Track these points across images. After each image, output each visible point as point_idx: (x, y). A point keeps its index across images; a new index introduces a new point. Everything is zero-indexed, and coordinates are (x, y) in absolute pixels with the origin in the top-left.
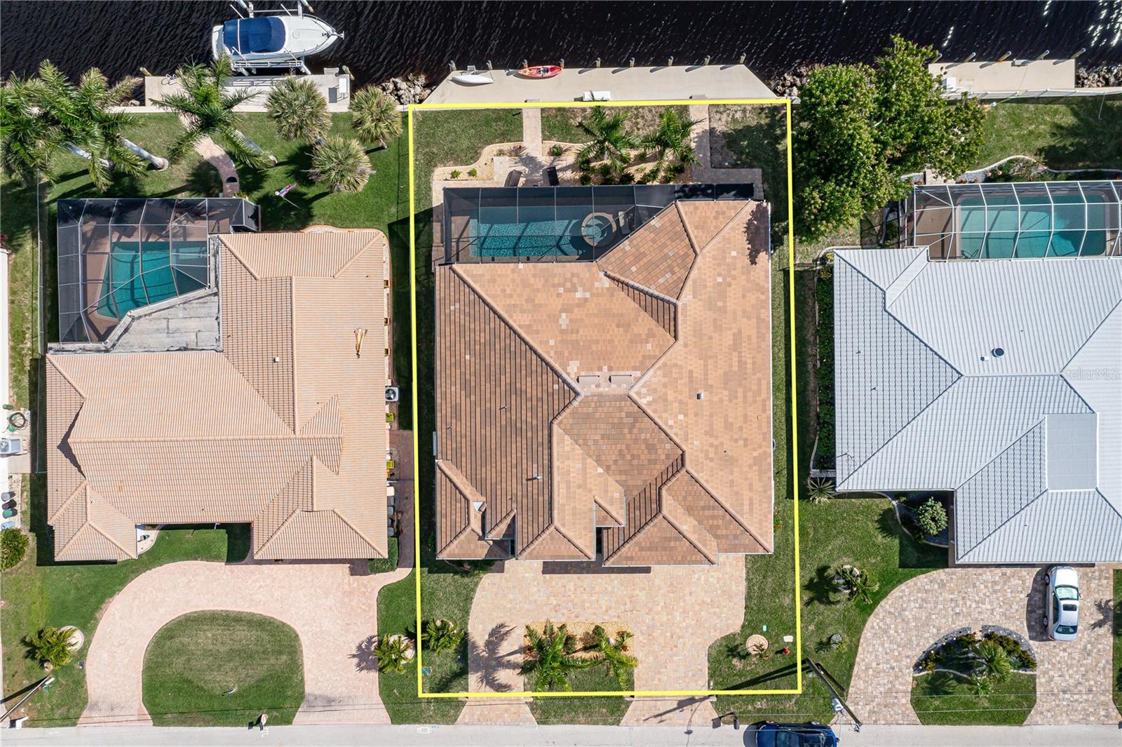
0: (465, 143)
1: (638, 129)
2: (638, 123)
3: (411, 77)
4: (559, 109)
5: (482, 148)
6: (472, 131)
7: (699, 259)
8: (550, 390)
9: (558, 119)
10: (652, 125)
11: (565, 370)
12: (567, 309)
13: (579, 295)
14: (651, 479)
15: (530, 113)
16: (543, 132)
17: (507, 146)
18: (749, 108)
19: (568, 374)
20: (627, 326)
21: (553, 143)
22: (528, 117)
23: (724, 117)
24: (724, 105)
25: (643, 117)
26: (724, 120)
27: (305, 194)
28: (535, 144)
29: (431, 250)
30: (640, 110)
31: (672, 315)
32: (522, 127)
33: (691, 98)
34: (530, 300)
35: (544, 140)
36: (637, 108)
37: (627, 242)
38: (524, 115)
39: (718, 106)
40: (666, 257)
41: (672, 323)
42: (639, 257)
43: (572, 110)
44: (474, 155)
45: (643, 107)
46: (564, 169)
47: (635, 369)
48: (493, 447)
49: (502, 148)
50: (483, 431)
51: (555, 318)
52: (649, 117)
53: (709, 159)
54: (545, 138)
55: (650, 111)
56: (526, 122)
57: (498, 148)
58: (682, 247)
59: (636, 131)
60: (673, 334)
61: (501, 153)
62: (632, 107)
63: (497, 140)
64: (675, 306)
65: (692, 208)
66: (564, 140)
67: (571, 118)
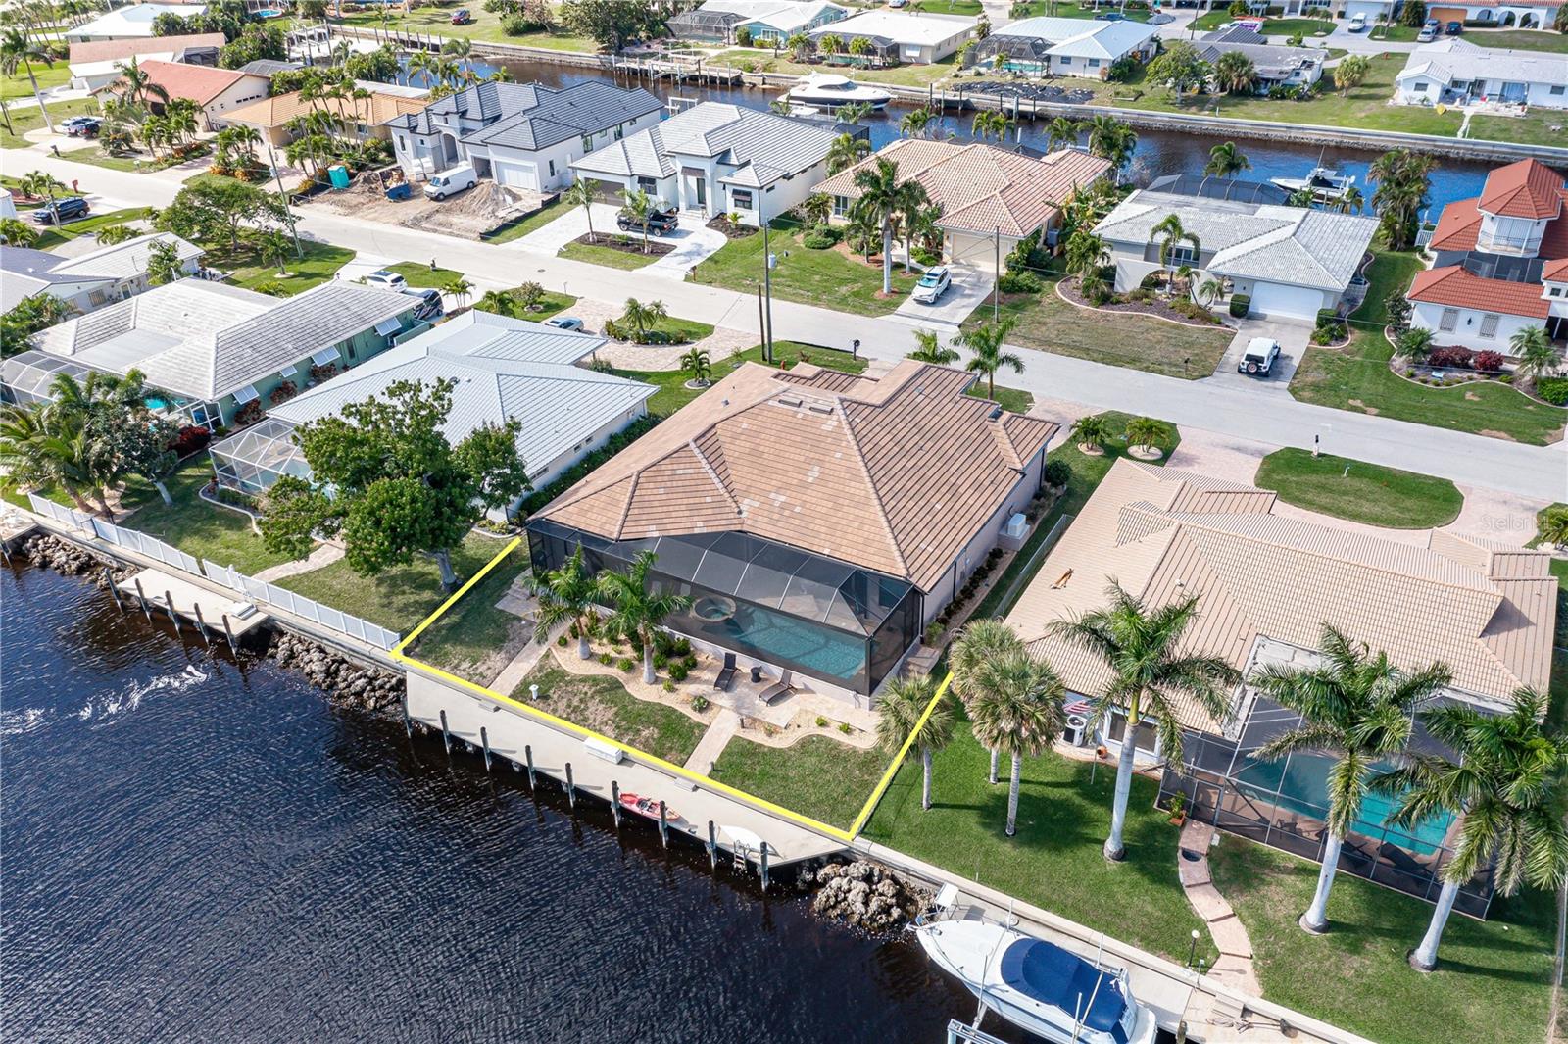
0: (811, 761)
1: (586, 693)
2: (581, 701)
4: (661, 756)
5: (790, 749)
6: (792, 774)
8: (865, 423)
9: (670, 745)
11: (839, 427)
12: (804, 486)
13: (783, 498)
15: (701, 766)
16: (701, 737)
17: (758, 737)
18: (447, 668)
19: (839, 421)
20: (755, 453)
21: (697, 717)
22: (707, 764)
23: (482, 669)
24: (470, 682)
25: (569, 706)
26: (485, 667)
28: (721, 726)
30: (565, 715)
31: (703, 440)
32: (722, 753)
33: (497, 709)
34: (837, 507)
35: (707, 727)
36: (568, 719)
37: (696, 531)
38: (709, 768)
39: (478, 684)
40: (670, 490)
41: (708, 436)
42: (695, 508)
43: (647, 747)
44: (809, 744)
45: (560, 717)
46: (706, 682)
47: (771, 409)
49: (767, 738)
51: (822, 480)
52: (562, 705)
54: (703, 728)
55: (555, 710)
56: (714, 758)
58: (647, 490)
60: (714, 431)
61: (771, 732)
63: (767, 749)
64: (695, 441)
65: (607, 527)
66: (682, 715)
67: (654, 739)
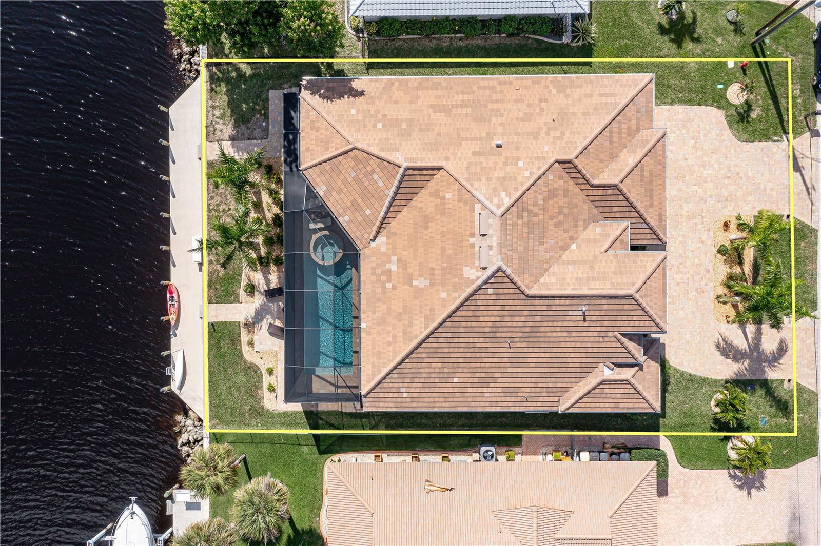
0: (241, 378)
1: (230, 209)
2: (224, 210)
3: (177, 429)
4: (209, 286)
5: (246, 361)
6: (229, 371)
7: (359, 145)
8: (494, 297)
9: (218, 287)
10: (226, 197)
11: (473, 282)
12: (409, 280)
13: (394, 268)
14: (582, 196)
15: (213, 314)
16: (231, 302)
17: (244, 338)
18: (210, 103)
19: (478, 278)
20: (427, 219)
21: (242, 293)
22: (216, 316)
23: (218, 127)
24: (207, 127)
25: (218, 205)
26: (221, 127)
27: (289, 537)
28: (243, 310)
29: (345, 413)
30: (211, 208)
31: (416, 172)
32: (226, 322)
33: (200, 159)
34: (399, 317)
35: (238, 302)
38: (214, 320)
39: (208, 133)
40: (357, 180)
41: (425, 172)
42: (356, 207)
43: (210, 274)
44: (252, 371)
45: (209, 205)
46: (268, 282)
47: (472, 210)
48: (548, 355)
49: (246, 343)
50: (532, 365)
51: (418, 292)
52: (218, 199)
53: (259, 141)
54: (237, 301)
55: (212, 198)
56: (222, 318)
57: (246, 346)
58: (346, 163)
59: (231, 212)
60: (435, 172)
61: (251, 343)
62: (209, 216)
63: (239, 347)
64: (407, 169)
65: (308, 154)
66: (239, 282)
67: (218, 275)
